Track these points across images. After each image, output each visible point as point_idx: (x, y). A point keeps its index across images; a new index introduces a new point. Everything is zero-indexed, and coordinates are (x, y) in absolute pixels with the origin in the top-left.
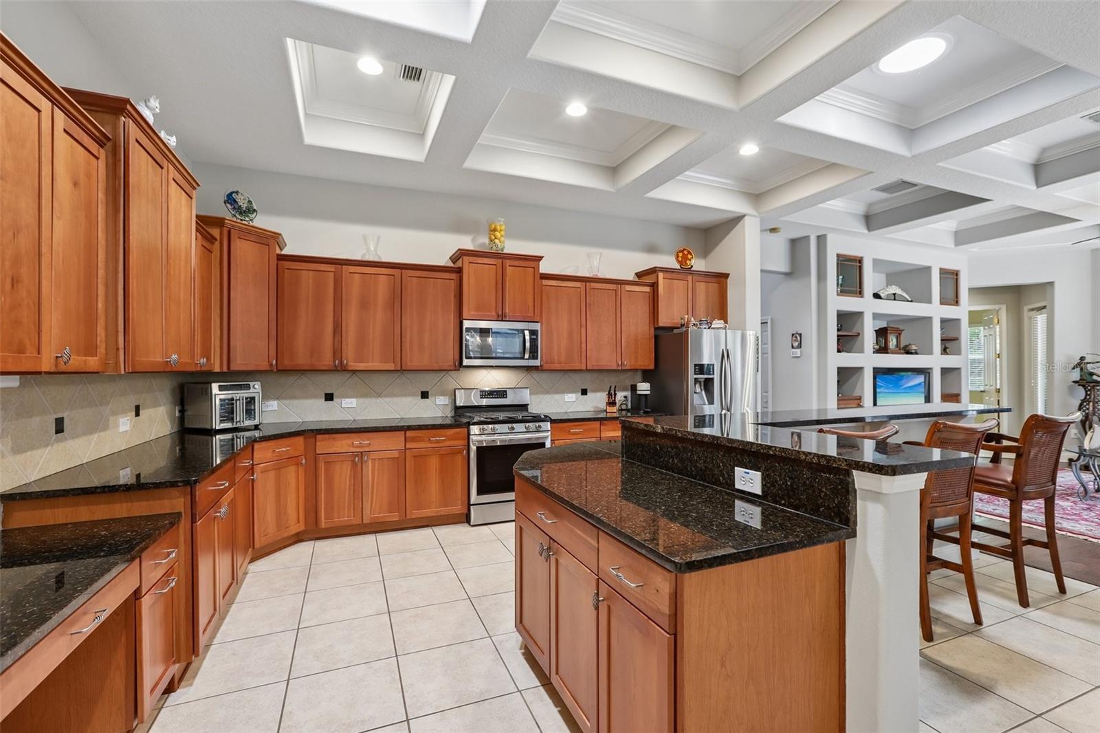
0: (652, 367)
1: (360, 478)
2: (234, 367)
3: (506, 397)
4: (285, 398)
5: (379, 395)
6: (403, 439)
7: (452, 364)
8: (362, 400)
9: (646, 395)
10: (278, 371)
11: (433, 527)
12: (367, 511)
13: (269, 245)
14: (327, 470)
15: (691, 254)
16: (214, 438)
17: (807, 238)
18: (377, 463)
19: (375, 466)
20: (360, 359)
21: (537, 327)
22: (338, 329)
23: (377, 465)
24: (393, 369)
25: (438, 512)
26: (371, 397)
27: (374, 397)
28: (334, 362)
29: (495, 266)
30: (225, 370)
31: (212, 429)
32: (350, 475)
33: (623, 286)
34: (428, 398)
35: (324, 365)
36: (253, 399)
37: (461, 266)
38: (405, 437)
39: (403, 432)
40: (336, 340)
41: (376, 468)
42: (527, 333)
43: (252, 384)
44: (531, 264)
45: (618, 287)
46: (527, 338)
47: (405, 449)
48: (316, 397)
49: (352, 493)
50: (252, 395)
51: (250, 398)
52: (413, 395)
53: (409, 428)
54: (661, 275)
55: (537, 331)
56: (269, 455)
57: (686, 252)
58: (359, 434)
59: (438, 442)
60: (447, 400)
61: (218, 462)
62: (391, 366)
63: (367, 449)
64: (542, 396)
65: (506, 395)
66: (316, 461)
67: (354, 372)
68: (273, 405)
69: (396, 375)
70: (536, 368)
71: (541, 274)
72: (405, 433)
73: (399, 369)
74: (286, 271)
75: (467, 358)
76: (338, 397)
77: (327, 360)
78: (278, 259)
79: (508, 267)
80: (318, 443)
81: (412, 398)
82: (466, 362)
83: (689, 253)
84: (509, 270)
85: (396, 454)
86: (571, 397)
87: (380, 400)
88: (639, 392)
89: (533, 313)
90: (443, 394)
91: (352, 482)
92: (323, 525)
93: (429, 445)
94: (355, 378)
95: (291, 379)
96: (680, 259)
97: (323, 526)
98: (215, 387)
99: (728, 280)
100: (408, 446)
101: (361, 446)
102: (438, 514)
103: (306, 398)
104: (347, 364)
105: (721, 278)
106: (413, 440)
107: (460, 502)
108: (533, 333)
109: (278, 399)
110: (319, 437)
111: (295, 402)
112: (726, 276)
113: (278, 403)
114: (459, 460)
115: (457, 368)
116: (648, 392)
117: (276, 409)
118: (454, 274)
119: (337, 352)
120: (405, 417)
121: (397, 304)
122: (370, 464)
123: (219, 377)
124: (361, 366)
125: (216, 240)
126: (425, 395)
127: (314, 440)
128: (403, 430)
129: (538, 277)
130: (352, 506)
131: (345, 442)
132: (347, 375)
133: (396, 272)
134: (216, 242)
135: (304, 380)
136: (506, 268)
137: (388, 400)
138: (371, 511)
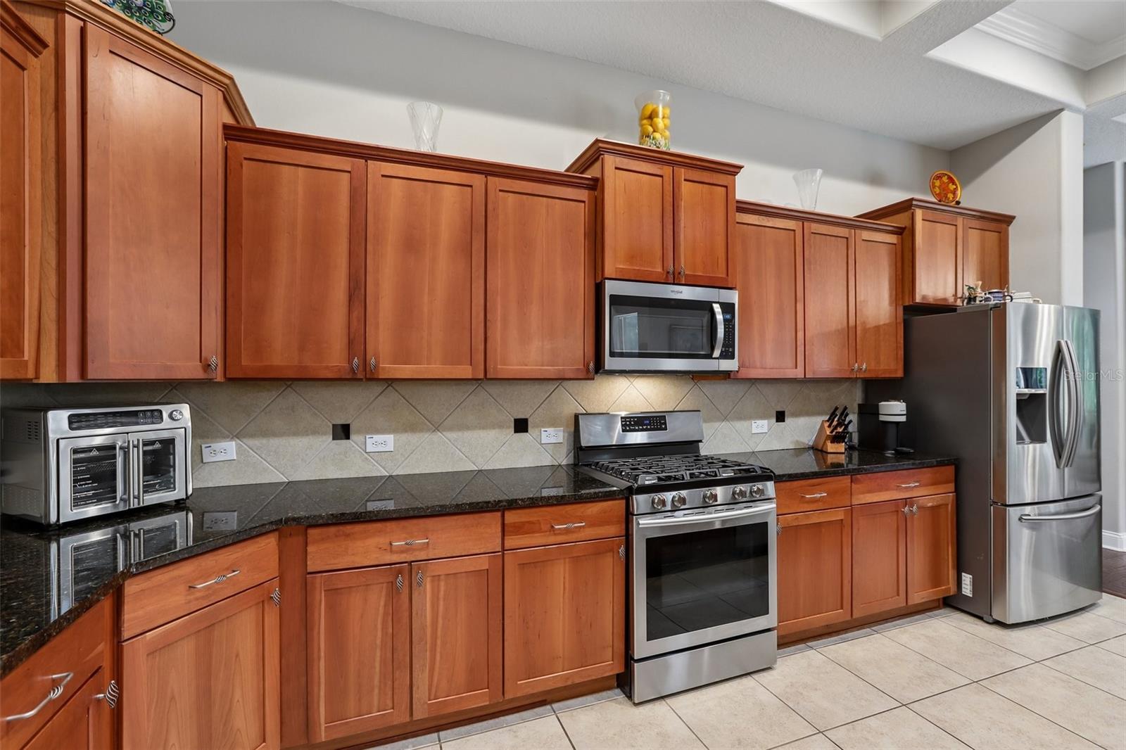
0: (900, 374)
1: (406, 620)
2: (97, 372)
3: (665, 429)
4: (252, 436)
5: (437, 428)
6: (499, 529)
7: (582, 367)
8: (404, 437)
9: (897, 423)
10: (231, 381)
11: (555, 706)
12: (421, 693)
13: (201, 96)
14: (331, 608)
15: (953, 183)
16: (54, 546)
17: (1110, 165)
18: (442, 584)
19: (439, 591)
20: (404, 356)
21: (734, 297)
22: (357, 292)
23: (442, 588)
24: (470, 377)
25: (567, 677)
26: (421, 431)
27: (428, 430)
28: (350, 361)
29: (660, 179)
30: (72, 376)
31: (49, 525)
32: (386, 614)
33: (858, 231)
34: (526, 431)
35: (327, 368)
36: (169, 443)
37: (599, 175)
38: (503, 525)
39: (499, 514)
40: (355, 314)
41: (442, 593)
42: (717, 308)
43: (166, 410)
44: (722, 179)
45: (850, 233)
46: (719, 317)
47: (503, 550)
48: (315, 432)
49: (389, 655)
50: (165, 435)
51: (161, 441)
52: (500, 426)
53: (513, 505)
54: (919, 214)
55: (734, 304)
56: (176, 600)
57: (945, 179)
58: (403, 523)
59: (567, 531)
60: (561, 434)
61: (66, 606)
62: (465, 371)
63: (422, 556)
64: (716, 425)
65: (665, 424)
66: (306, 588)
67: (391, 382)
68: (227, 449)
69: (470, 388)
70: (726, 375)
71: (738, 202)
72: (503, 516)
73: (481, 376)
74: (245, 162)
75: (612, 354)
76: (359, 432)
77: (335, 357)
78: (227, 137)
79: (684, 183)
80: (310, 549)
81: (497, 430)
82: (610, 363)
83: (950, 179)
84: (686, 188)
85: (483, 563)
86: (762, 426)
87: (437, 437)
88: (882, 418)
89: (725, 271)
90: (553, 424)
91: (390, 630)
92: (323, 734)
93: (552, 539)
94: (392, 396)
95: (265, 398)
96: (937, 190)
97: (323, 736)
98: (58, 421)
99: (1010, 228)
100: (508, 544)
101: (408, 549)
102: (569, 683)
103: (296, 434)
104: (376, 366)
105: (999, 223)
106: (520, 529)
107: (609, 652)
108: (728, 308)
109: (237, 436)
110: (313, 533)
111: (274, 442)
112: (1008, 220)
113: (237, 445)
114: (610, 568)
115: (591, 376)
116: (903, 419)
117: (235, 458)
118: (586, 192)
119: (356, 341)
120: (485, 468)
121: (478, 245)
122: (428, 587)
123: (60, 395)
124: (406, 371)
125: (45, 45)
126: (521, 426)
127: (301, 539)
128: (498, 511)
129: (733, 207)
130: (390, 683)
131: (372, 542)
132: (377, 389)
133: (477, 180)
134: (46, 52)
135: (292, 397)
136: (679, 184)
137: (453, 435)
138: (430, 690)
